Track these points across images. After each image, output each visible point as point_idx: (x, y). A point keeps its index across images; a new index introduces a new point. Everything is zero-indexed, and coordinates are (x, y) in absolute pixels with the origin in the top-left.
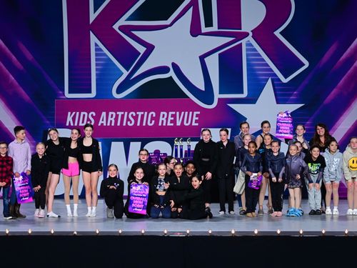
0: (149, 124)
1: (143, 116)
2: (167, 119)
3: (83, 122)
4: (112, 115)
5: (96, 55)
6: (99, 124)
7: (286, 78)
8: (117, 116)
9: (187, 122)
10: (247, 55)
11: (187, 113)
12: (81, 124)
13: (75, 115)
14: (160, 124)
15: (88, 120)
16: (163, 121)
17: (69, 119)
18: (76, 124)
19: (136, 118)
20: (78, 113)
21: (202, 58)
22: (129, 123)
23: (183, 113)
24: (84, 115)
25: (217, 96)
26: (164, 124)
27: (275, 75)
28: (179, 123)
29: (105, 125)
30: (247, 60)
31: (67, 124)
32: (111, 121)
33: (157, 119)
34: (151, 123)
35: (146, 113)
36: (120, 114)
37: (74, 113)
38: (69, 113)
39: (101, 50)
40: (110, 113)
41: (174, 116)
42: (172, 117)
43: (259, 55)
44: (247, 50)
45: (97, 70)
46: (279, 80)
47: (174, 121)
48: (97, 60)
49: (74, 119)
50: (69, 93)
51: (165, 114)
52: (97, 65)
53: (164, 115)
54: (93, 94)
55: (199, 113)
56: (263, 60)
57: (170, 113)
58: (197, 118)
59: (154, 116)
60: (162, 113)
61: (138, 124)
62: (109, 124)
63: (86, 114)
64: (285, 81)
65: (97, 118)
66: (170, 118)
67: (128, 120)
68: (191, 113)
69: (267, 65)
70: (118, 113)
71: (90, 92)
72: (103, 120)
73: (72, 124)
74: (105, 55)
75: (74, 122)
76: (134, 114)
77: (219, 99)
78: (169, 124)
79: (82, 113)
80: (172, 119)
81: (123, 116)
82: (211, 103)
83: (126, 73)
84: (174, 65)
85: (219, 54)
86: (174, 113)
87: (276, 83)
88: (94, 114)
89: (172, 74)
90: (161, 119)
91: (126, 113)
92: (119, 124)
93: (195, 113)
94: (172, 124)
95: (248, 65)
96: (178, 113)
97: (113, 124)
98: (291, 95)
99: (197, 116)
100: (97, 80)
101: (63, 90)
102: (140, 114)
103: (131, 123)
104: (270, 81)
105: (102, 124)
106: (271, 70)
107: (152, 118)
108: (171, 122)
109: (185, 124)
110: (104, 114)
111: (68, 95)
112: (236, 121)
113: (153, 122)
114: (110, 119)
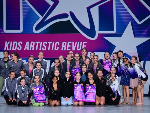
0: (55, 49)
1: (51, 44)
2: (66, 46)
3: (15, 48)
4: (33, 44)
5: (23, 6)
6: (25, 49)
7: (140, 21)
8: (36, 44)
9: (79, 48)
10: (116, 7)
11: (79, 43)
12: (13, 49)
13: (10, 43)
14: (62, 49)
15: (18, 46)
16: (64, 48)
17: (6, 46)
18: (10, 49)
19: (47, 46)
20: (11, 42)
21: (88, 9)
22: (43, 48)
23: (76, 43)
24: (15, 44)
25: (97, 32)
26: (65, 50)
27: (133, 19)
28: (74, 49)
29: (28, 49)
30: (116, 10)
31: (5, 49)
32: (32, 47)
33: (60, 46)
34: (57, 48)
35: (54, 43)
36: (38, 43)
37: (9, 42)
38: (6, 42)
39: (26, 3)
40: (32, 42)
41: (71, 44)
42: (69, 45)
43: (123, 7)
44: (116, 4)
45: (23, 15)
46: (136, 22)
47: (71, 48)
48: (23, 9)
49: (9, 46)
50: (6, 30)
51: (66, 43)
52: (23, 12)
53: (64, 44)
54: (21, 31)
55: (86, 42)
56: (126, 10)
57: (69, 43)
58: (85, 46)
59: (59, 44)
60: (63, 43)
61: (49, 49)
62: (30, 49)
63: (16, 42)
64: (139, 23)
65: (23, 46)
66: (68, 46)
67: (43, 46)
68: (81, 43)
69: (128, 13)
70: (36, 42)
71: (19, 29)
72: (27, 47)
73: (8, 49)
74: (29, 6)
75: (9, 48)
76: (46, 43)
77: (99, 34)
78: (68, 49)
79: (14, 42)
80: (70, 46)
81: (39, 44)
82: (94, 36)
83: (41, 18)
84: (71, 13)
85: (99, 6)
86: (71, 42)
87: (134, 24)
88: (22, 43)
89: (70, 18)
90: (63, 46)
91: (41, 42)
92: (37, 49)
93: (84, 43)
94: (70, 50)
95: (117, 13)
96: (73, 43)
97: (33, 49)
98: (143, 32)
99: (85, 44)
100: (24, 22)
101: (2, 28)
102: (50, 43)
103: (44, 48)
104: (130, 23)
105: (26, 49)
106: (131, 16)
107: (57, 46)
108: (69, 48)
109: (78, 49)
110: (28, 43)
111: (5, 31)
112: (109, 48)
113: (58, 48)
114: (31, 46)
